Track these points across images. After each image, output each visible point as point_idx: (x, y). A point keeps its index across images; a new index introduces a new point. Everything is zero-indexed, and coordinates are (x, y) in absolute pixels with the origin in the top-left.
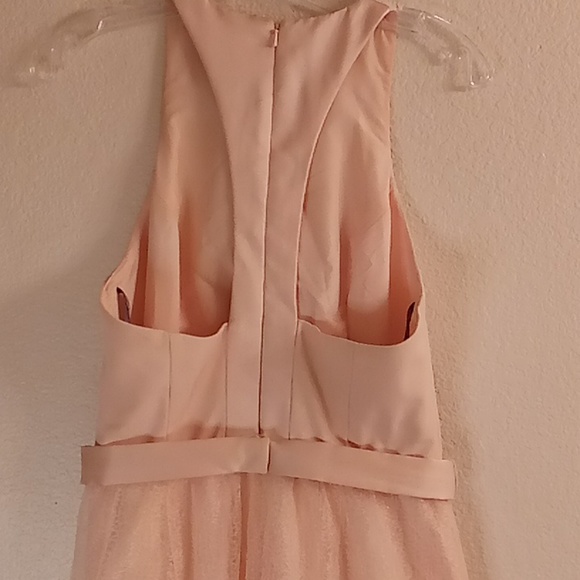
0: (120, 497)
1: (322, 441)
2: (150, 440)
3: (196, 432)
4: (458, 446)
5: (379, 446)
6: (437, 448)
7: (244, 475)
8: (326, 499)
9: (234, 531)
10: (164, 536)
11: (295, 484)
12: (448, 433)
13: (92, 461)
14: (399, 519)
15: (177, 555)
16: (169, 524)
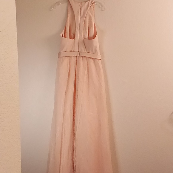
0: (62, 58)
1: (85, 52)
2: (66, 52)
3: (71, 51)
4: (102, 54)
5: (92, 53)
6: (99, 53)
7: (76, 57)
11: (82, 57)
13: (59, 54)
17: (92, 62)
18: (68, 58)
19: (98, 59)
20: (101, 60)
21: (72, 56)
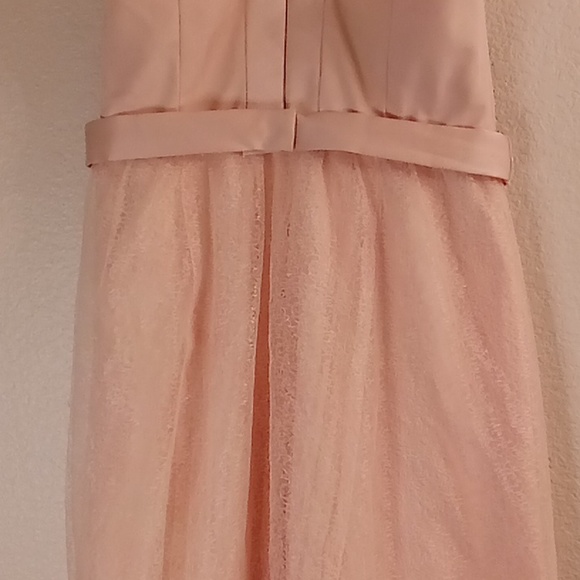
0: (130, 177)
1: (356, 112)
2: (161, 110)
3: (214, 105)
4: (514, 123)
5: (422, 116)
7: (267, 157)
8: (360, 177)
9: (257, 215)
10: (179, 224)
11: (325, 162)
12: (502, 113)
13: (97, 135)
14: (444, 204)
15: (195, 244)
16: (185, 210)
17: (420, 207)
18: (188, 174)
19: (479, 178)
20: (504, 182)
21: (225, 155)
